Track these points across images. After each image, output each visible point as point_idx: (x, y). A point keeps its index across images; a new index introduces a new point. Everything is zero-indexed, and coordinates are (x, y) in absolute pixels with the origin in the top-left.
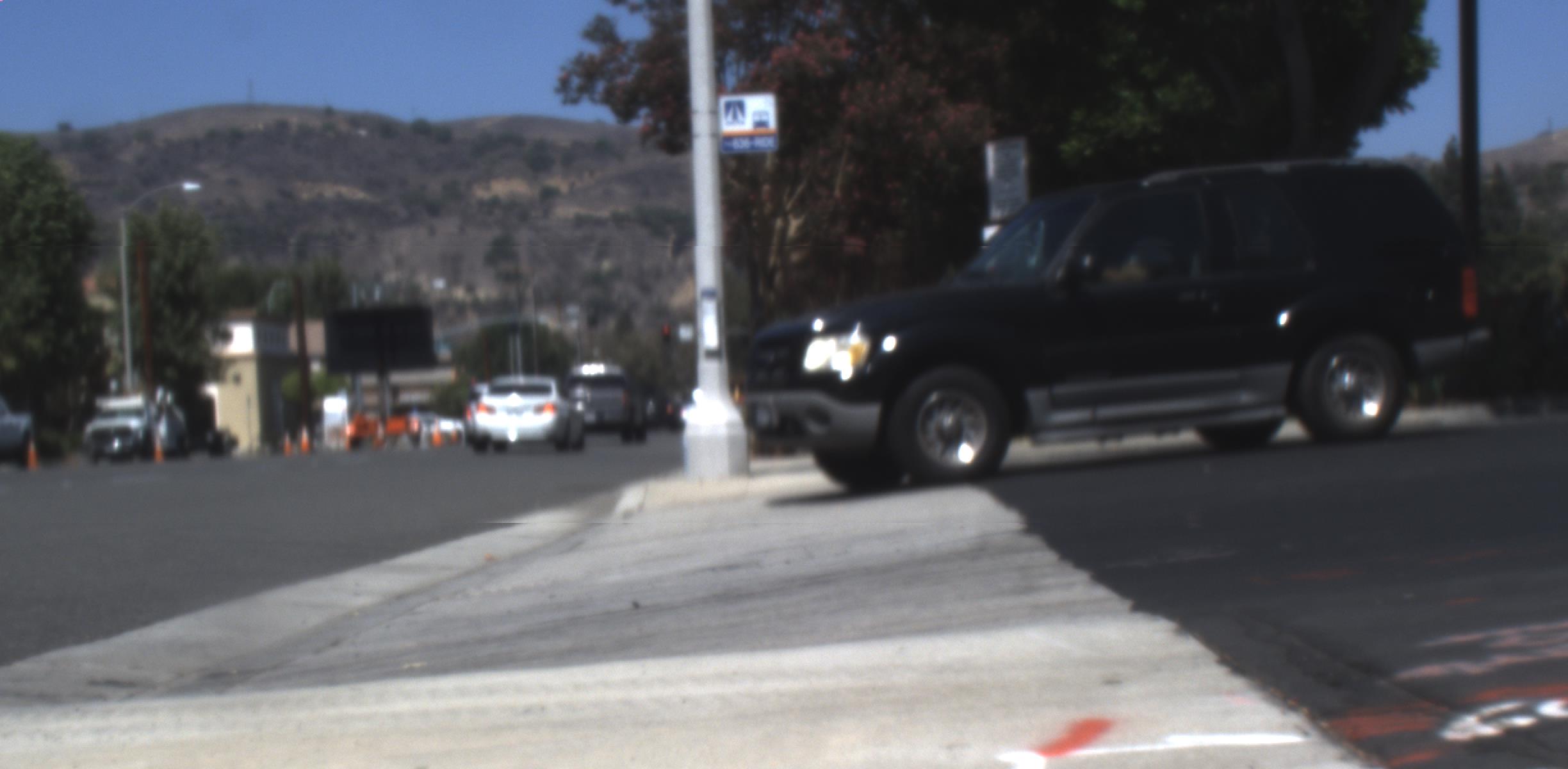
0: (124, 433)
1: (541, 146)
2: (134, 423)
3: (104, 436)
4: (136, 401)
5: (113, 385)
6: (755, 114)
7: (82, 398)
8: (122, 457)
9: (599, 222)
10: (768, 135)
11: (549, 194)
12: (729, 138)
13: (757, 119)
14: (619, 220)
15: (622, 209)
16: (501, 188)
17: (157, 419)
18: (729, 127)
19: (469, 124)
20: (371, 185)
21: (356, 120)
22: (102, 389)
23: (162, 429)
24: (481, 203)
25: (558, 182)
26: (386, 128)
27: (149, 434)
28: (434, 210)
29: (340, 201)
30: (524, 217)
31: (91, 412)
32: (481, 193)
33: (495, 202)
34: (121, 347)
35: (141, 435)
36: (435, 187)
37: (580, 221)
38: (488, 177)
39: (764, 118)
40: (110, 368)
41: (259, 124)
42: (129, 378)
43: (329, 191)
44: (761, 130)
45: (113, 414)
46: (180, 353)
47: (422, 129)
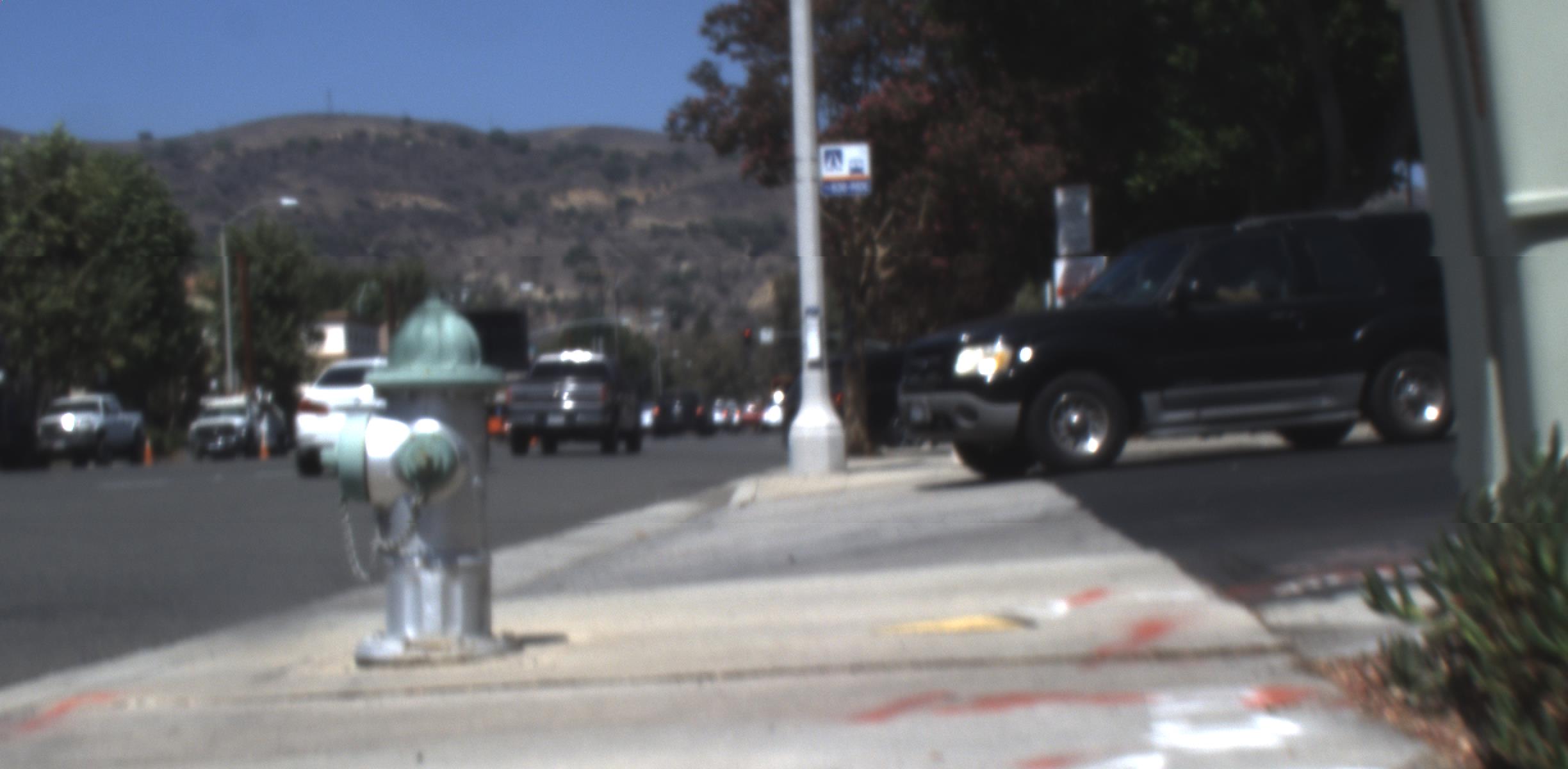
0: (228, 430)
1: (618, 156)
2: (237, 421)
3: (207, 434)
4: (238, 400)
5: (214, 384)
6: (852, 161)
7: (183, 396)
8: (226, 454)
9: (675, 233)
10: (862, 180)
11: (625, 205)
12: (828, 183)
13: (853, 166)
14: (694, 231)
15: (698, 220)
16: (577, 199)
17: (259, 417)
18: (828, 172)
19: (545, 135)
20: (449, 195)
21: (434, 130)
22: (202, 389)
23: (264, 427)
24: (558, 214)
25: (634, 192)
26: (464, 138)
27: (251, 431)
28: (511, 220)
29: (418, 210)
30: (600, 227)
31: (194, 409)
32: (557, 203)
33: (571, 213)
34: (221, 347)
35: (244, 432)
36: (512, 197)
37: (656, 232)
38: (564, 187)
39: (859, 165)
40: (210, 368)
41: (338, 133)
42: (230, 377)
43: (407, 201)
44: (857, 176)
45: (216, 412)
46: (277, 354)
47: (499, 139)
